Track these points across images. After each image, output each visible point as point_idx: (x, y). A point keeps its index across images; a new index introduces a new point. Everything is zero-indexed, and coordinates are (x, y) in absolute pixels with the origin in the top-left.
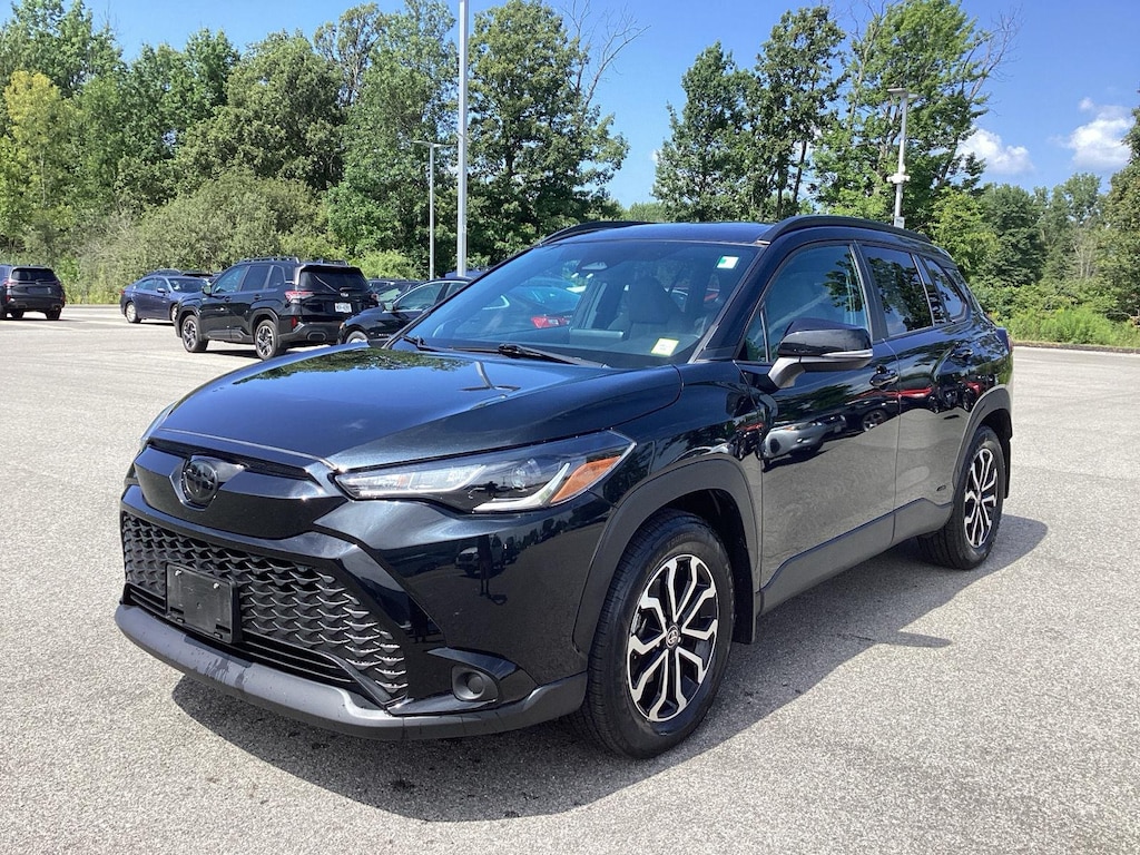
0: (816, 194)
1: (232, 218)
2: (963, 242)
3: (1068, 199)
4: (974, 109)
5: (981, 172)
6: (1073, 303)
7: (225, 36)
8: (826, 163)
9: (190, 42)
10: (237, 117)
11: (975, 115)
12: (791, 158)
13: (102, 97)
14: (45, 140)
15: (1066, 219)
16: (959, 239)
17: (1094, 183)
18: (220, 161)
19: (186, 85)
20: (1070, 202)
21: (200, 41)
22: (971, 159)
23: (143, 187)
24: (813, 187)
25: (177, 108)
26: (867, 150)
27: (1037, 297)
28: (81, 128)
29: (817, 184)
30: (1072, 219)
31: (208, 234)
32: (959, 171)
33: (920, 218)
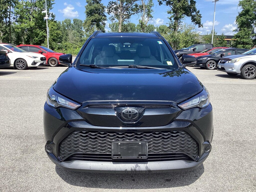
0: (15, 20)
2: (54, 33)
3: (65, 24)
4: (52, 2)
5: (55, 17)
6: (79, 47)
8: (18, 12)
11: (52, 4)
12: (8, 10)
15: (65, 28)
16: (53, 33)
17: (70, 20)
20: (66, 25)
22: (52, 14)
24: (14, 18)
26: (28, 10)
27: (72, 45)
29: (15, 17)
30: (66, 28)
32: (50, 17)
33: (43, 27)
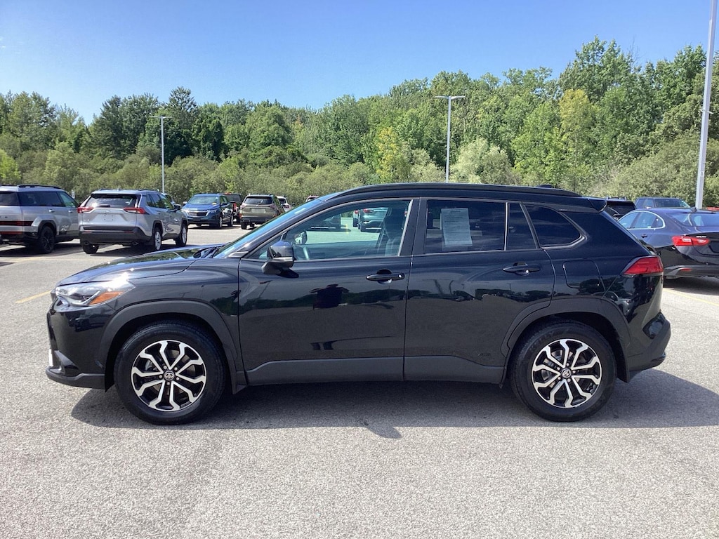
1: (677, 167)
7: (702, 48)
9: (677, 56)
10: (695, 101)
13: (616, 98)
14: (578, 127)
18: (681, 131)
19: (671, 84)
21: (684, 54)
23: (631, 151)
25: (664, 99)
28: (603, 118)
31: (658, 179)
